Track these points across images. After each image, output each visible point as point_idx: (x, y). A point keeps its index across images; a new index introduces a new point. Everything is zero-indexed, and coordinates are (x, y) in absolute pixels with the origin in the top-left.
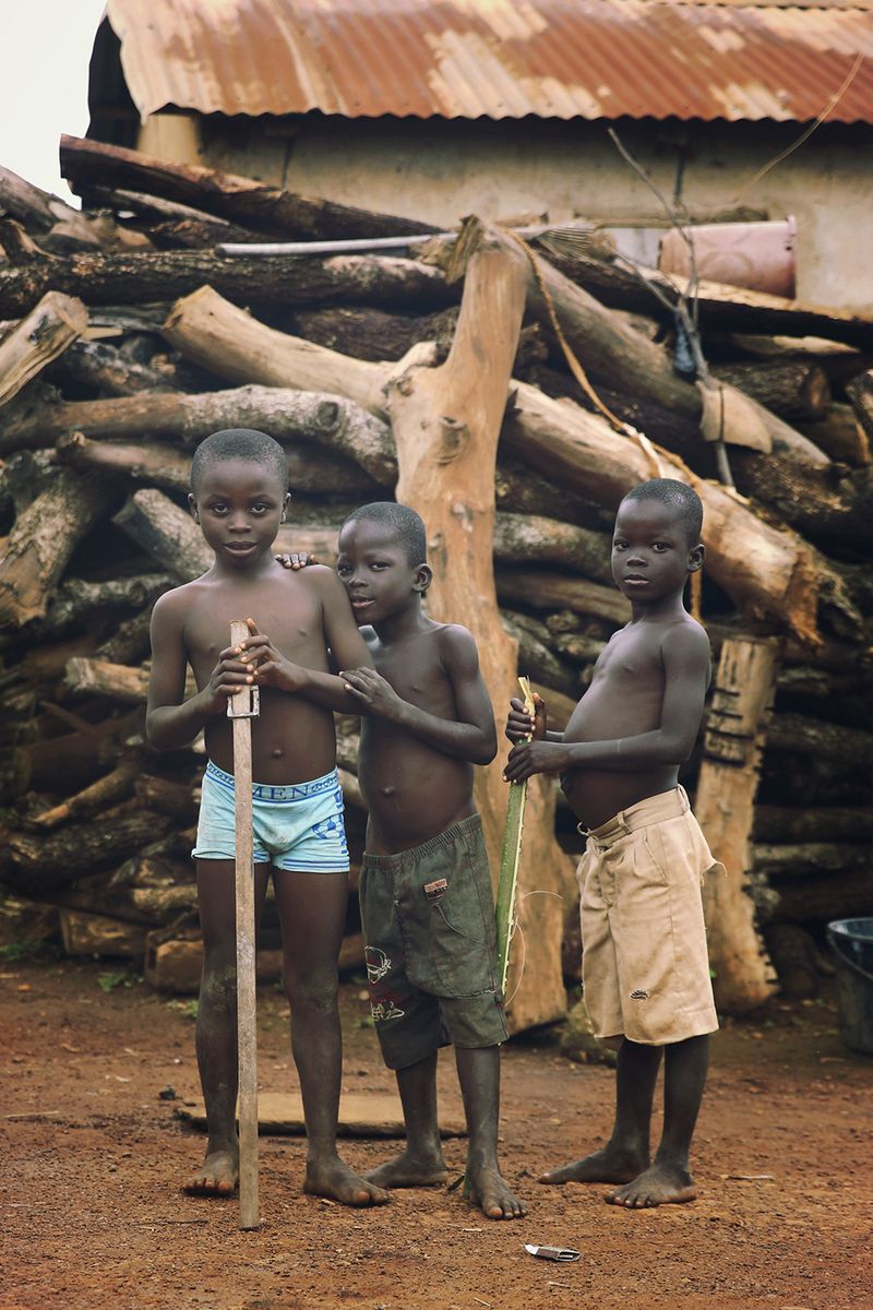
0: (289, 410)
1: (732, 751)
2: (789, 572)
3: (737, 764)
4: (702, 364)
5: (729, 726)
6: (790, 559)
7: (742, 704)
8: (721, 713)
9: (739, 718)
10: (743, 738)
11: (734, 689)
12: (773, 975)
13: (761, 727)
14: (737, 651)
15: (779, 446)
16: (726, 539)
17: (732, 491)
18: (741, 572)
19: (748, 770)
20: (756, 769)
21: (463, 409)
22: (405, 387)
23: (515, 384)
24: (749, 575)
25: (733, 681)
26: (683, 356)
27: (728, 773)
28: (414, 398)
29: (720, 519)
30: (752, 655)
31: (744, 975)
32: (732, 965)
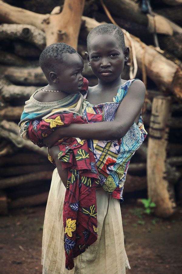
0: (14, 31)
1: (157, 134)
2: (173, 75)
3: (159, 138)
4: (150, 8)
5: (156, 126)
6: (174, 70)
7: (160, 119)
8: (154, 122)
9: (159, 123)
10: (161, 130)
11: (157, 114)
12: (174, 205)
13: (167, 126)
14: (157, 102)
15: (175, 33)
16: (154, 65)
17: (158, 49)
18: (158, 76)
19: (163, 140)
20: (166, 140)
21: (66, 27)
22: (47, 21)
23: (84, 18)
24: (160, 77)
25: (157, 111)
26: (144, 6)
27: (157, 141)
28: (51, 25)
29: (151, 58)
30: (162, 103)
31: (165, 206)
32: (161, 203)
